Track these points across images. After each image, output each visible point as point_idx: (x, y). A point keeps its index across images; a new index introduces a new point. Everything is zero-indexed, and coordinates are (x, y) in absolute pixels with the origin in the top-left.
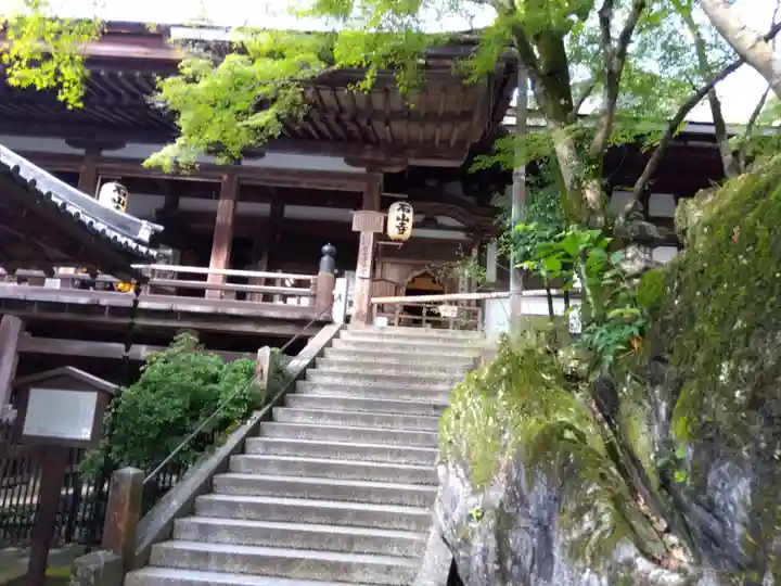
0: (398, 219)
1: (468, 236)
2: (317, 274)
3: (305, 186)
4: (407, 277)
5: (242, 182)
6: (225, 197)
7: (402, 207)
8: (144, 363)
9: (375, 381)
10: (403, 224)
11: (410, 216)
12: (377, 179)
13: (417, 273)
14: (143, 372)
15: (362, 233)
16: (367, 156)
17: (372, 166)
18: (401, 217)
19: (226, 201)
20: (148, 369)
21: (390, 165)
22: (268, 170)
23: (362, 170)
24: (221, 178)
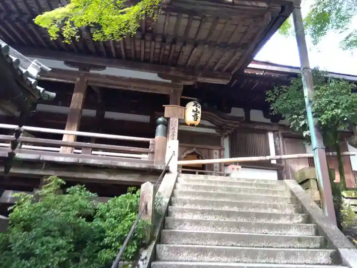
0: (193, 111)
1: (217, 132)
2: (154, 137)
3: (132, 89)
4: (183, 154)
5: (90, 84)
6: (78, 91)
7: (195, 105)
8: (11, 204)
9: (228, 217)
10: (196, 114)
11: (199, 110)
12: (179, 87)
13: (189, 152)
14: (12, 211)
15: (171, 119)
16: (172, 73)
17: (175, 79)
18: (195, 110)
19: (78, 94)
20: (17, 209)
21: (186, 80)
22: (108, 77)
23: (170, 81)
24: (75, 80)
